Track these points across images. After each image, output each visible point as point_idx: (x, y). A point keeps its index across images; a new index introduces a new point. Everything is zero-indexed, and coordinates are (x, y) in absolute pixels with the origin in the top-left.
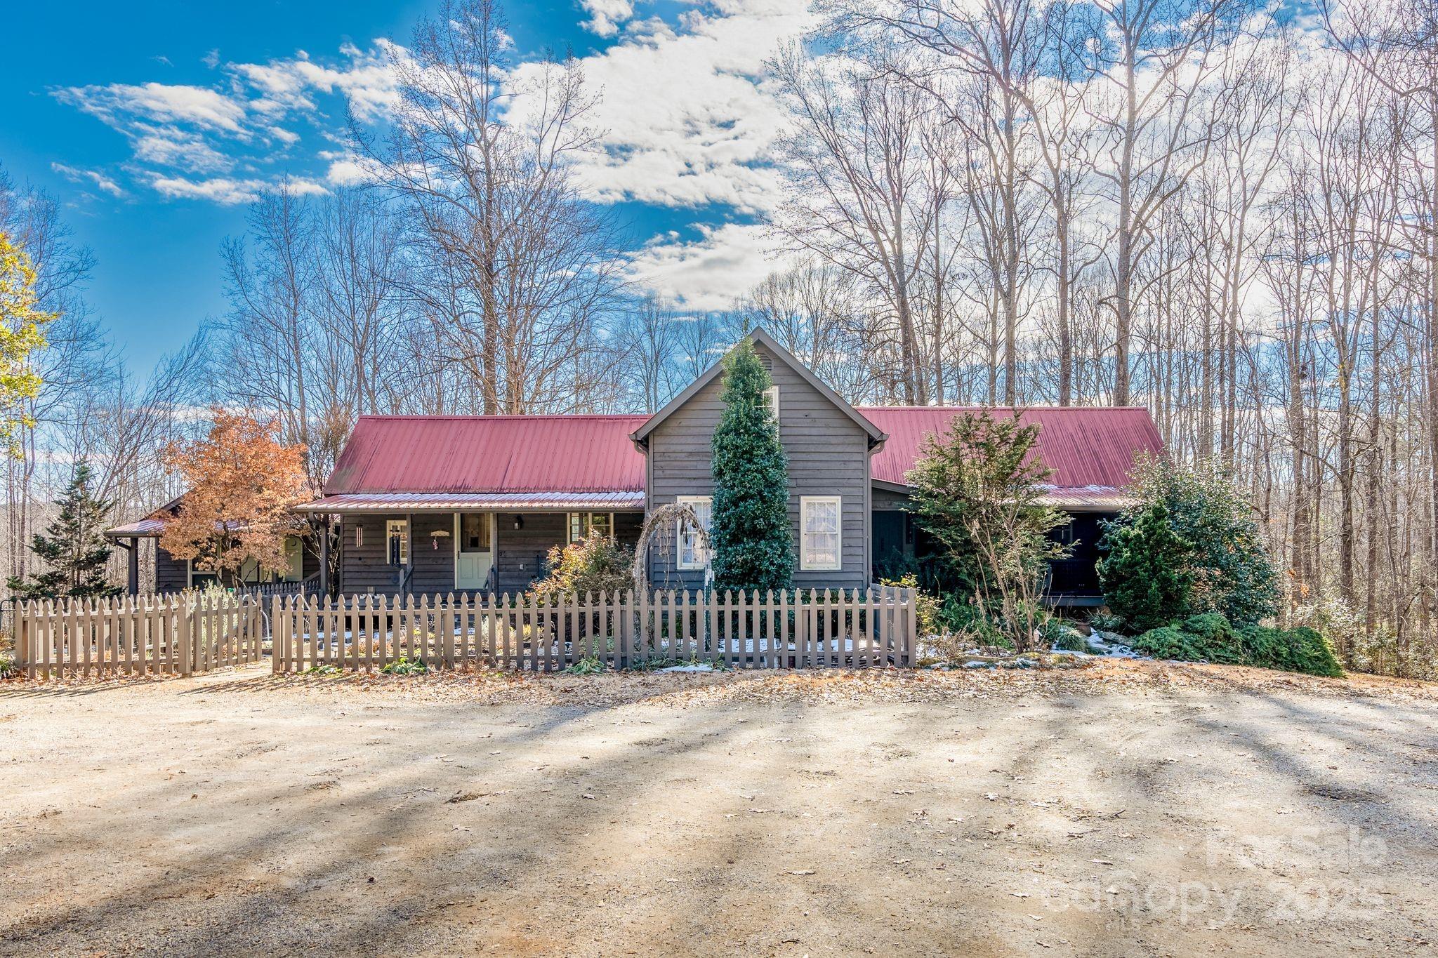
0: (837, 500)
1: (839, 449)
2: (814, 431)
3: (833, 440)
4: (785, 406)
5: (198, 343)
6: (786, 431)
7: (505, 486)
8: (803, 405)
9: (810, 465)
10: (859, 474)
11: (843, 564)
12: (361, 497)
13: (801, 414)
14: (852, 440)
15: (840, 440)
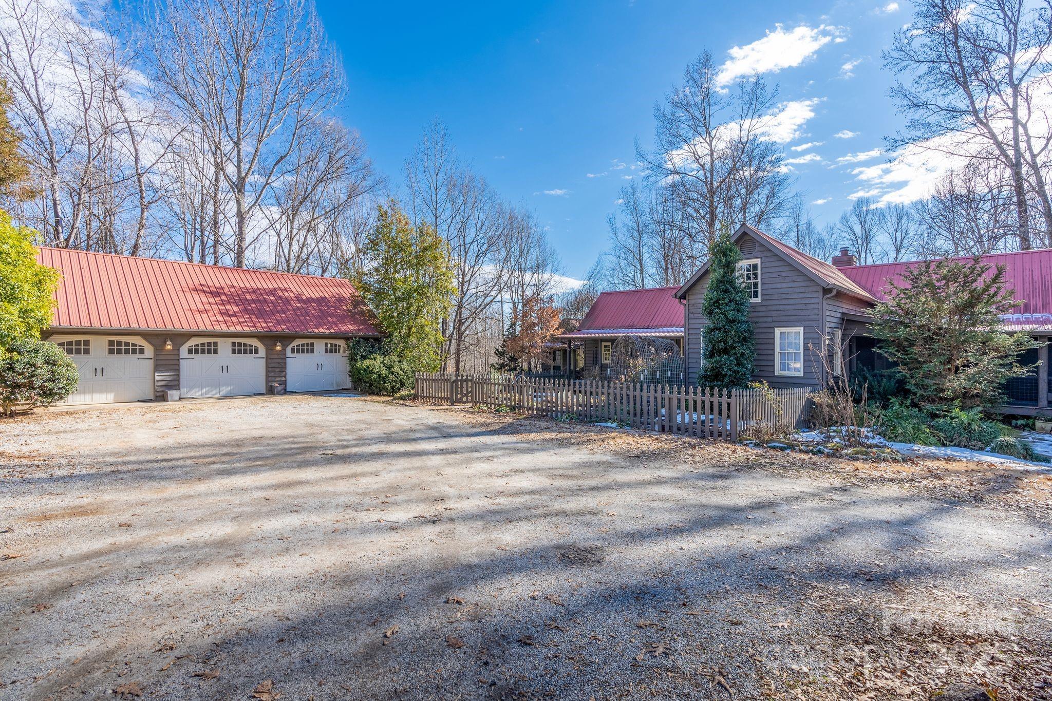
0: (801, 330)
1: (802, 296)
2: (784, 285)
3: (797, 290)
4: (765, 270)
5: (598, 263)
6: (766, 286)
7: (635, 324)
8: (777, 269)
9: (781, 307)
10: (816, 312)
11: (804, 373)
12: (591, 331)
13: (775, 275)
14: (811, 289)
15: (803, 290)
